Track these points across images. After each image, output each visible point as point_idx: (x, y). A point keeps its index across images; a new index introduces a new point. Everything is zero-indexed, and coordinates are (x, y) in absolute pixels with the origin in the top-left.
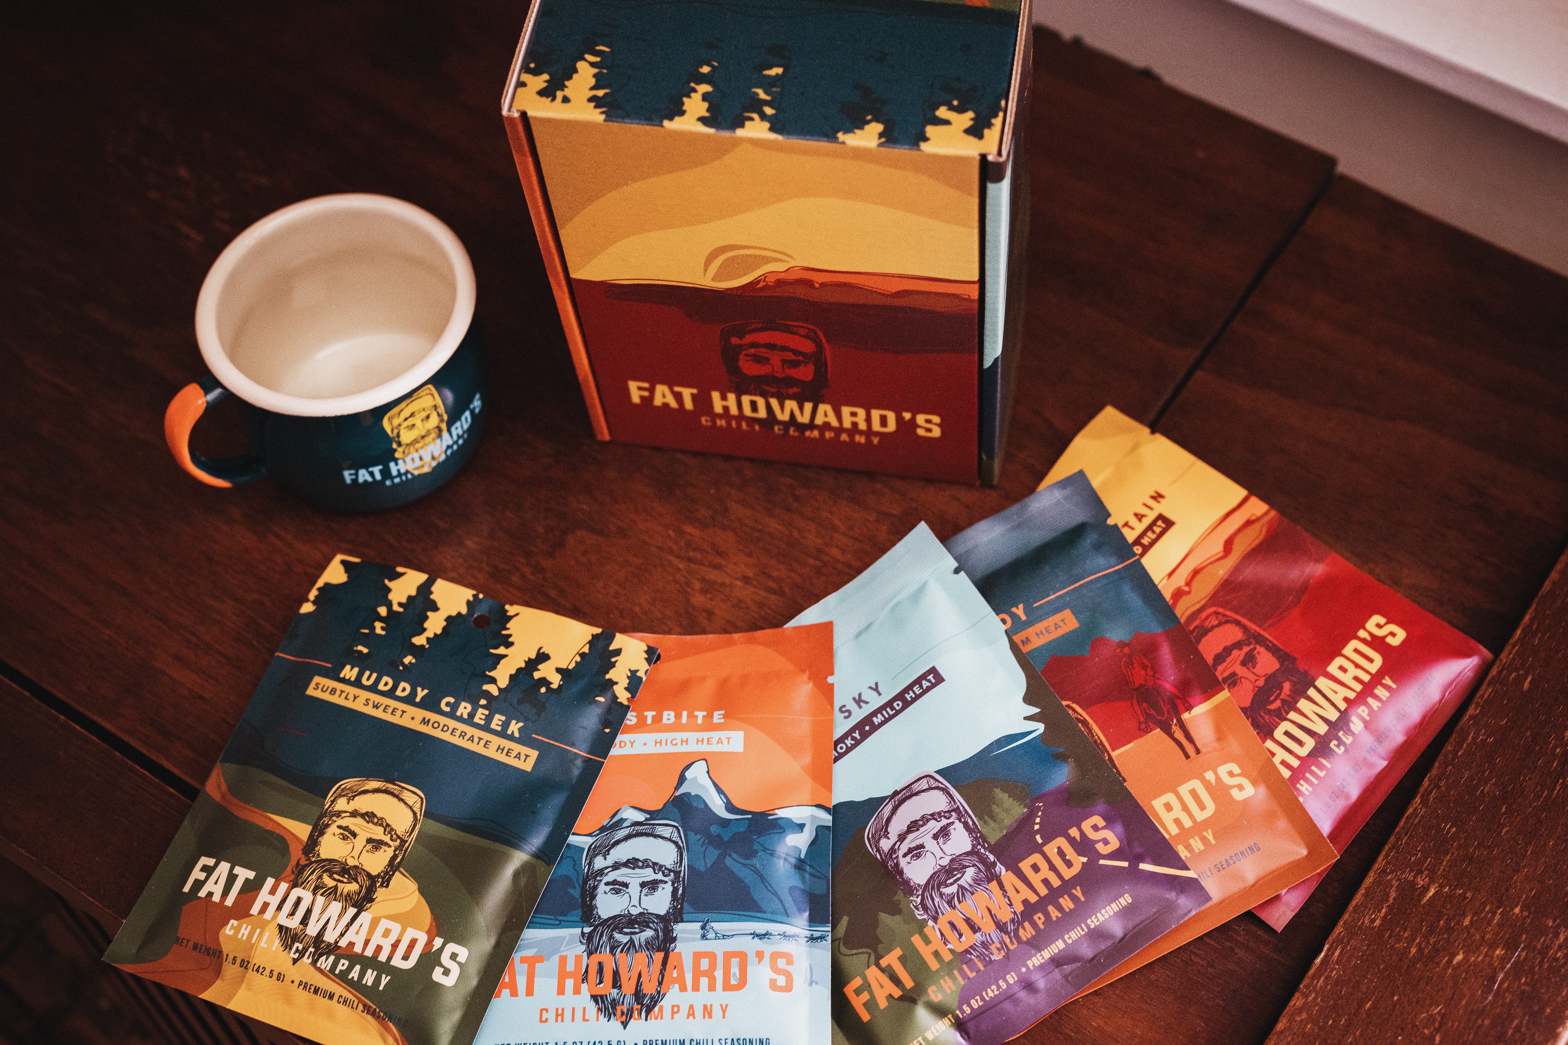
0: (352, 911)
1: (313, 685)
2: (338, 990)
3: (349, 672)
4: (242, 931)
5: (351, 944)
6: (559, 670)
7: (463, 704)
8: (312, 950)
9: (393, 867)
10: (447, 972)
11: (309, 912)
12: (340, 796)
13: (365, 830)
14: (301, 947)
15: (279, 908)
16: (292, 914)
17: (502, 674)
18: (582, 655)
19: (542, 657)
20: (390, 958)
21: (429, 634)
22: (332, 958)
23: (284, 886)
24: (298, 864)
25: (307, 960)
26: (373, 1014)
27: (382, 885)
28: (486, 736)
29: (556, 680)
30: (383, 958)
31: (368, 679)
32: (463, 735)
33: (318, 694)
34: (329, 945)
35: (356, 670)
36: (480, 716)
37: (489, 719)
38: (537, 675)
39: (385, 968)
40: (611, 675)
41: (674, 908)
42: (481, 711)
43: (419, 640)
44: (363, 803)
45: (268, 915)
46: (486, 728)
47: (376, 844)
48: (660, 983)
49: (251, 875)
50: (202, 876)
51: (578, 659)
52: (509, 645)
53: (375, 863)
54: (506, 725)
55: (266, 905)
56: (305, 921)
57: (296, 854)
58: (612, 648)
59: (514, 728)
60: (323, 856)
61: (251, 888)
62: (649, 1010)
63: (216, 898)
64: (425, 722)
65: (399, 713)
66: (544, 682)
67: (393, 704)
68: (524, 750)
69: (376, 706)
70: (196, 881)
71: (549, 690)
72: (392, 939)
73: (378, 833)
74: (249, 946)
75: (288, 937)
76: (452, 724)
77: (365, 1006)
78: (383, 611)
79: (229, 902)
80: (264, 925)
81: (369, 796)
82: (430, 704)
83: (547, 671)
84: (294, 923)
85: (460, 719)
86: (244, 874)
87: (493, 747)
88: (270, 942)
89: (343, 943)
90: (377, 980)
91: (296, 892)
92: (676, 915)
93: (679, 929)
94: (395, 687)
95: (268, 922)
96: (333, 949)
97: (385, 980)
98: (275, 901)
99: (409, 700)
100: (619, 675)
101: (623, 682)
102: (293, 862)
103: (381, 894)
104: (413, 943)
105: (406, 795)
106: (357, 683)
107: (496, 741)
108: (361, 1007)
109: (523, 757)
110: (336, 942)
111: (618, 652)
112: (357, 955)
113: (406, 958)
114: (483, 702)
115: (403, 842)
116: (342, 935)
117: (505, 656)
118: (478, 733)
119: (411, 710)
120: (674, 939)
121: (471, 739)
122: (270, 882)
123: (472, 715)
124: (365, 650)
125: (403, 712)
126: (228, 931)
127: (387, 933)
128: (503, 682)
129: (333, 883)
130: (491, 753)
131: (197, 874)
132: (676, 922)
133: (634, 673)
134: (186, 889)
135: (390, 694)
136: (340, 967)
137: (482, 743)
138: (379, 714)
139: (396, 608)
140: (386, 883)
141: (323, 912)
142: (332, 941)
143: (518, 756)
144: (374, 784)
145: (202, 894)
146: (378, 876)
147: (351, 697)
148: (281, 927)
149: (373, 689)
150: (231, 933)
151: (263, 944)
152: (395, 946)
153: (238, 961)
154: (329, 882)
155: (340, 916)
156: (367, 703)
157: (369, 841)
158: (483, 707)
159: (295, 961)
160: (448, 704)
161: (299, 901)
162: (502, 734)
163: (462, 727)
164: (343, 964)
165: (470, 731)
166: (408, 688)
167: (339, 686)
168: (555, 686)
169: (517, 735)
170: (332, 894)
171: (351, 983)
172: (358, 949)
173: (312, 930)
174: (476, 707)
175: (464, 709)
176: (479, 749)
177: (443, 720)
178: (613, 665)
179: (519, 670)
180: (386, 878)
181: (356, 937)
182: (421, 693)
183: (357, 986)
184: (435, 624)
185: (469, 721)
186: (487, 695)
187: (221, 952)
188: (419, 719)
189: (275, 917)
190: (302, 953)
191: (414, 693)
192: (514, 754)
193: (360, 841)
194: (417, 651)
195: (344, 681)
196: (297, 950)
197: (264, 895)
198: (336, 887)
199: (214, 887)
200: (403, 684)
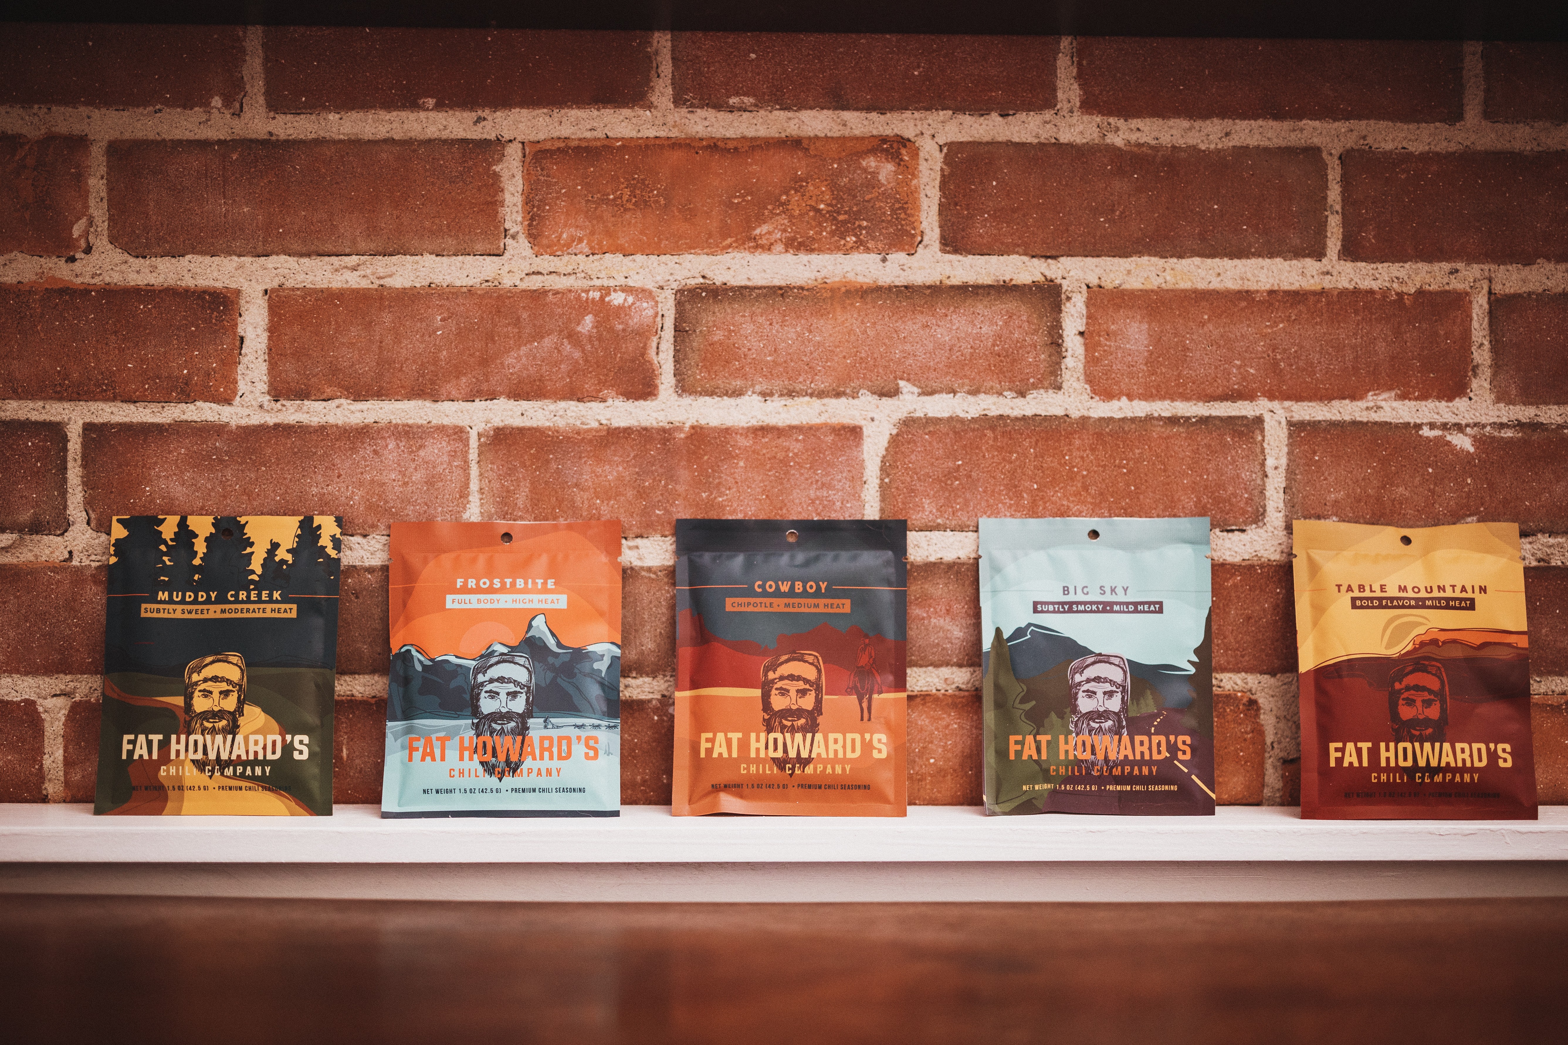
0: (230, 737)
1: (143, 610)
2: (243, 784)
3: (163, 596)
4: (171, 771)
5: (239, 756)
6: (288, 551)
7: (241, 593)
8: (217, 767)
9: (241, 703)
10: (301, 752)
11: (205, 746)
12: (192, 673)
13: (216, 688)
14: (210, 768)
15: (187, 750)
16: (196, 751)
17: (256, 565)
18: (298, 536)
19: (275, 546)
20: (265, 756)
21: (200, 555)
22: (231, 768)
23: (183, 737)
24: (185, 721)
25: (217, 774)
26: (269, 790)
27: (240, 716)
28: (262, 606)
29: (289, 558)
30: (261, 757)
31: (177, 597)
32: (248, 610)
33: (149, 615)
34: (226, 761)
35: (166, 593)
36: (253, 595)
37: (259, 595)
38: (277, 559)
39: (264, 763)
40: (321, 543)
41: (528, 709)
42: (252, 592)
43: (197, 562)
44: (208, 672)
45: (182, 756)
46: (260, 601)
47: (225, 694)
48: (521, 755)
49: (161, 737)
50: (131, 747)
51: (297, 539)
52: (252, 544)
53: (230, 704)
54: (270, 595)
55: (178, 752)
56: (205, 752)
57: (182, 716)
58: (314, 525)
59: (276, 595)
60: (198, 711)
61: (164, 745)
62: (514, 771)
63: (146, 757)
64: (223, 611)
65: (205, 612)
66: (283, 562)
67: (200, 607)
68: (288, 606)
69: (190, 612)
70: (128, 750)
71: (288, 565)
72: (261, 745)
73: (224, 686)
74: (179, 778)
75: (200, 765)
76: (239, 606)
77: (262, 787)
78: (163, 548)
79: (155, 756)
80: (182, 763)
81: (209, 667)
82: (221, 599)
83: (281, 554)
84: (199, 756)
85: (243, 602)
86: (156, 738)
87: (268, 610)
88: (190, 771)
89: (234, 757)
90: (264, 771)
91: (192, 738)
92: (528, 713)
93: (531, 722)
94: (196, 597)
95: (183, 761)
96: (229, 763)
97: (268, 769)
98: (182, 747)
99: (208, 601)
100: (325, 541)
101: (329, 545)
102: (182, 720)
103: (241, 721)
104: (274, 743)
105: (231, 659)
106: (171, 601)
107: (269, 607)
108: (260, 788)
109: (289, 611)
110: (230, 758)
111: (319, 527)
112: (244, 761)
113: (274, 753)
114: (252, 587)
115: (241, 686)
116: (231, 753)
117: (253, 553)
118: (256, 606)
119: (212, 607)
120: (528, 728)
121: (254, 611)
122: (174, 737)
123: (248, 597)
124: (167, 579)
125: (208, 610)
126: (162, 773)
127: (256, 743)
128: (259, 571)
129: (211, 725)
130: (269, 614)
131: (126, 747)
132: (529, 718)
133: (333, 537)
134: (124, 757)
135: (195, 602)
136: (238, 772)
137: (261, 611)
138: (193, 616)
139: (170, 543)
140: (242, 714)
141: (213, 744)
142: (227, 758)
143: (285, 611)
144: (209, 659)
145: (136, 757)
146: (235, 711)
147: (171, 611)
148: (193, 761)
149: (183, 602)
150: (165, 774)
151: (187, 774)
152: (265, 748)
153: (176, 788)
154: (207, 725)
155: (224, 742)
156: (183, 612)
157: (221, 693)
158: (253, 590)
159: (211, 777)
160: (232, 596)
161: (196, 742)
162: (271, 601)
163: (245, 606)
164: (240, 769)
165: (251, 607)
166: (205, 595)
167: (161, 606)
168: (290, 562)
169: (279, 598)
170: (213, 731)
171: (249, 777)
172: (244, 757)
173: (212, 756)
174: (249, 592)
175: (243, 595)
176: (261, 615)
177: (233, 606)
178: (319, 536)
179: (265, 559)
180: (240, 710)
181: (239, 751)
182: (213, 595)
183: (253, 778)
184: (200, 547)
185: (248, 601)
186: (253, 582)
187: (163, 786)
188: (219, 611)
189: (186, 756)
190: (213, 771)
191: (209, 597)
192: (282, 611)
193: (216, 695)
194: (198, 569)
195: (161, 602)
196: (209, 771)
197: (174, 747)
198: (214, 726)
199: (141, 751)
200: (200, 594)
